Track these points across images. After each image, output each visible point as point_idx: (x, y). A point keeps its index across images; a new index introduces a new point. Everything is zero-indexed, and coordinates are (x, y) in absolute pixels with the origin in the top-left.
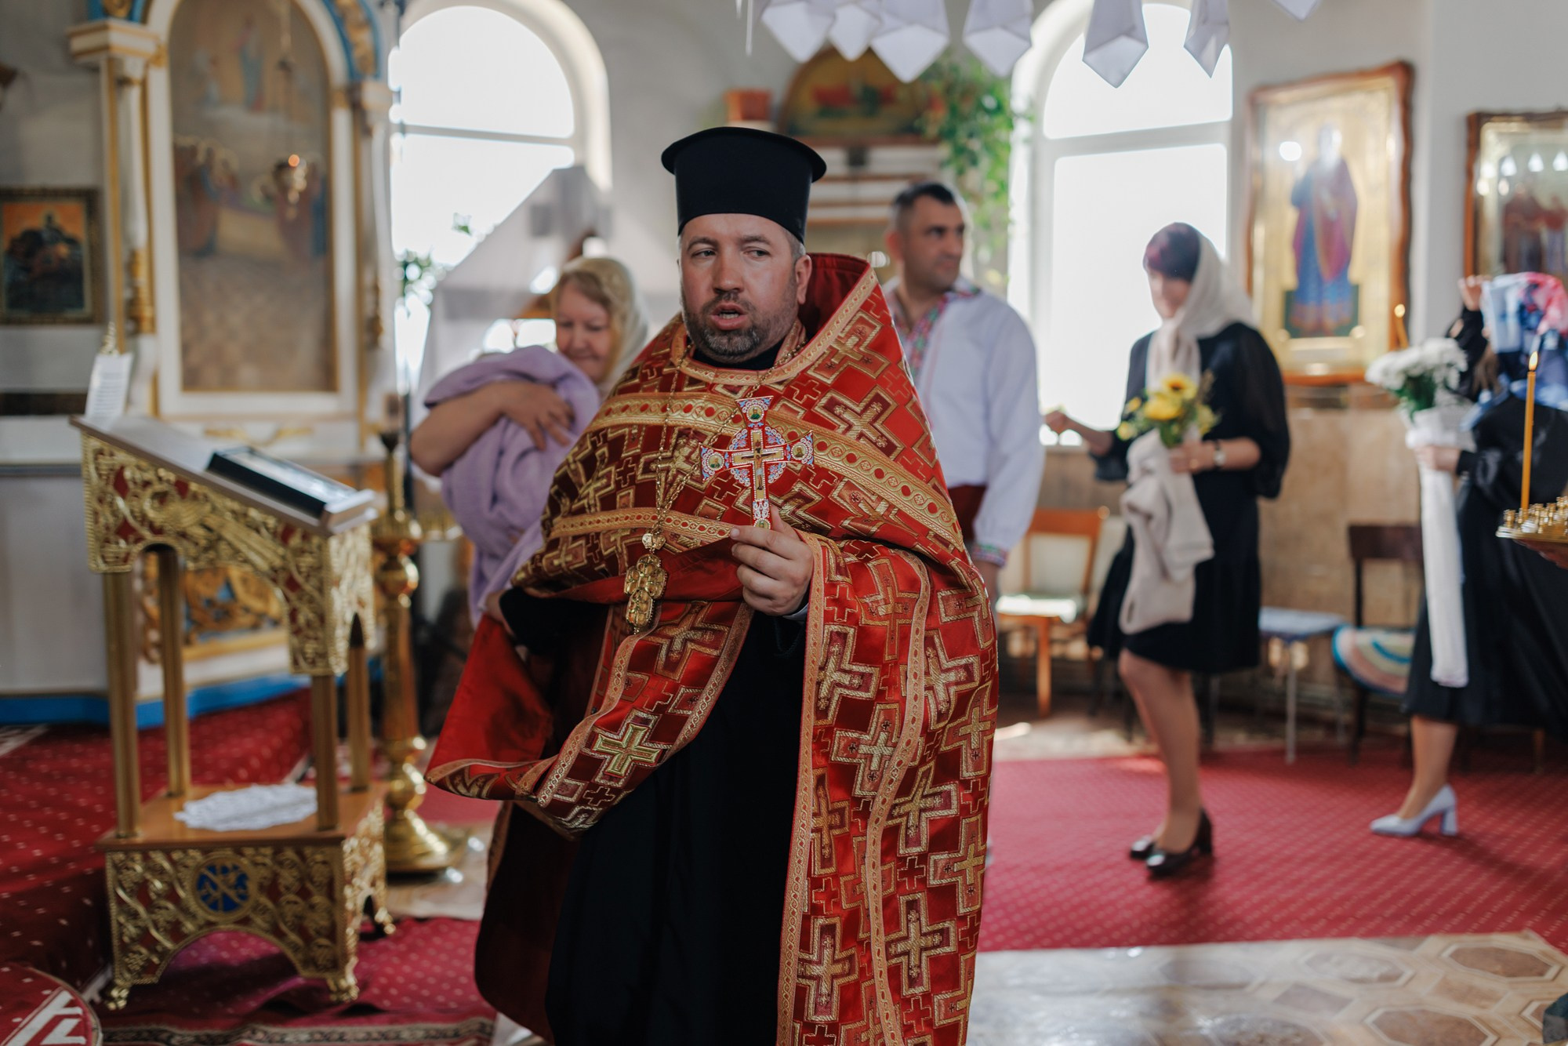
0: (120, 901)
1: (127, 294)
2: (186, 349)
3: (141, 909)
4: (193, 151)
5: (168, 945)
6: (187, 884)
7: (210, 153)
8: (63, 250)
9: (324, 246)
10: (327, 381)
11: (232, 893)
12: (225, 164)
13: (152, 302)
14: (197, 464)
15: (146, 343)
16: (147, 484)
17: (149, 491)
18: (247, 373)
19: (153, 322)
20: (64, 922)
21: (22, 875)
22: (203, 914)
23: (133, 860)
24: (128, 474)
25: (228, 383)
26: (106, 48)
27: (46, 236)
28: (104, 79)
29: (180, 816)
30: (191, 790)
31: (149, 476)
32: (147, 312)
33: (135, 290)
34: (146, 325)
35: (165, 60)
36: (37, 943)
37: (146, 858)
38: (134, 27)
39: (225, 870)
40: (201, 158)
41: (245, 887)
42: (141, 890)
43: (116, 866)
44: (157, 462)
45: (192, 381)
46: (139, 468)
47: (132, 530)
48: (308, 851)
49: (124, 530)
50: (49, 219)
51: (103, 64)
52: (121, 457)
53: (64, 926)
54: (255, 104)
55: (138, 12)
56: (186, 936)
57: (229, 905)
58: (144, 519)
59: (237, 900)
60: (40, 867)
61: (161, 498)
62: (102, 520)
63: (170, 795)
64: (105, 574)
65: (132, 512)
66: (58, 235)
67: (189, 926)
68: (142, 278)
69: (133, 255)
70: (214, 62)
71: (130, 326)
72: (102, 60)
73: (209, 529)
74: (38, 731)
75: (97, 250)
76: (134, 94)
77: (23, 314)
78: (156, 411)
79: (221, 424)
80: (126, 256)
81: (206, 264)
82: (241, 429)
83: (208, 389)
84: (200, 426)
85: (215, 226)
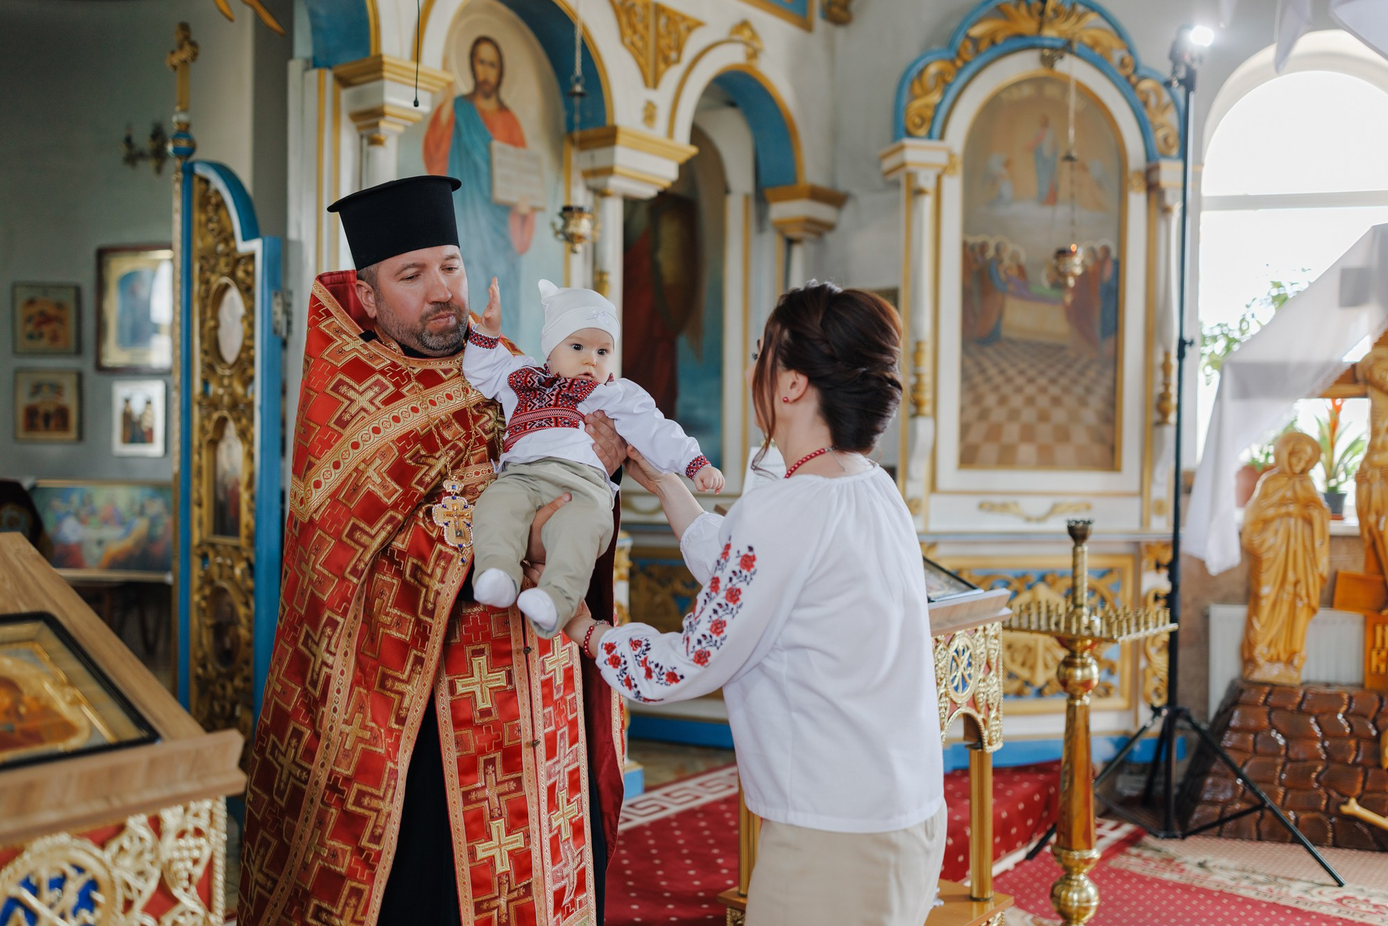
1: (912, 380)
2: (965, 429)
4: (983, 247)
7: (998, 249)
9: (1114, 327)
10: (1110, 460)
12: (1014, 256)
13: (934, 389)
15: (925, 424)
18: (1026, 451)
19: (934, 404)
25: (1006, 459)
26: (903, 165)
28: (903, 193)
32: (928, 396)
33: (918, 376)
34: (927, 409)
35: (959, 169)
38: (934, 143)
40: (991, 253)
45: (968, 458)
51: (903, 180)
54: (1051, 198)
55: (936, 131)
68: (926, 368)
69: (918, 344)
70: (1008, 164)
71: (913, 410)
72: (901, 176)
76: (927, 202)
78: (933, 487)
79: (997, 500)
80: (912, 347)
81: (989, 350)
82: (1016, 504)
83: (984, 466)
84: (975, 501)
85: (1001, 315)
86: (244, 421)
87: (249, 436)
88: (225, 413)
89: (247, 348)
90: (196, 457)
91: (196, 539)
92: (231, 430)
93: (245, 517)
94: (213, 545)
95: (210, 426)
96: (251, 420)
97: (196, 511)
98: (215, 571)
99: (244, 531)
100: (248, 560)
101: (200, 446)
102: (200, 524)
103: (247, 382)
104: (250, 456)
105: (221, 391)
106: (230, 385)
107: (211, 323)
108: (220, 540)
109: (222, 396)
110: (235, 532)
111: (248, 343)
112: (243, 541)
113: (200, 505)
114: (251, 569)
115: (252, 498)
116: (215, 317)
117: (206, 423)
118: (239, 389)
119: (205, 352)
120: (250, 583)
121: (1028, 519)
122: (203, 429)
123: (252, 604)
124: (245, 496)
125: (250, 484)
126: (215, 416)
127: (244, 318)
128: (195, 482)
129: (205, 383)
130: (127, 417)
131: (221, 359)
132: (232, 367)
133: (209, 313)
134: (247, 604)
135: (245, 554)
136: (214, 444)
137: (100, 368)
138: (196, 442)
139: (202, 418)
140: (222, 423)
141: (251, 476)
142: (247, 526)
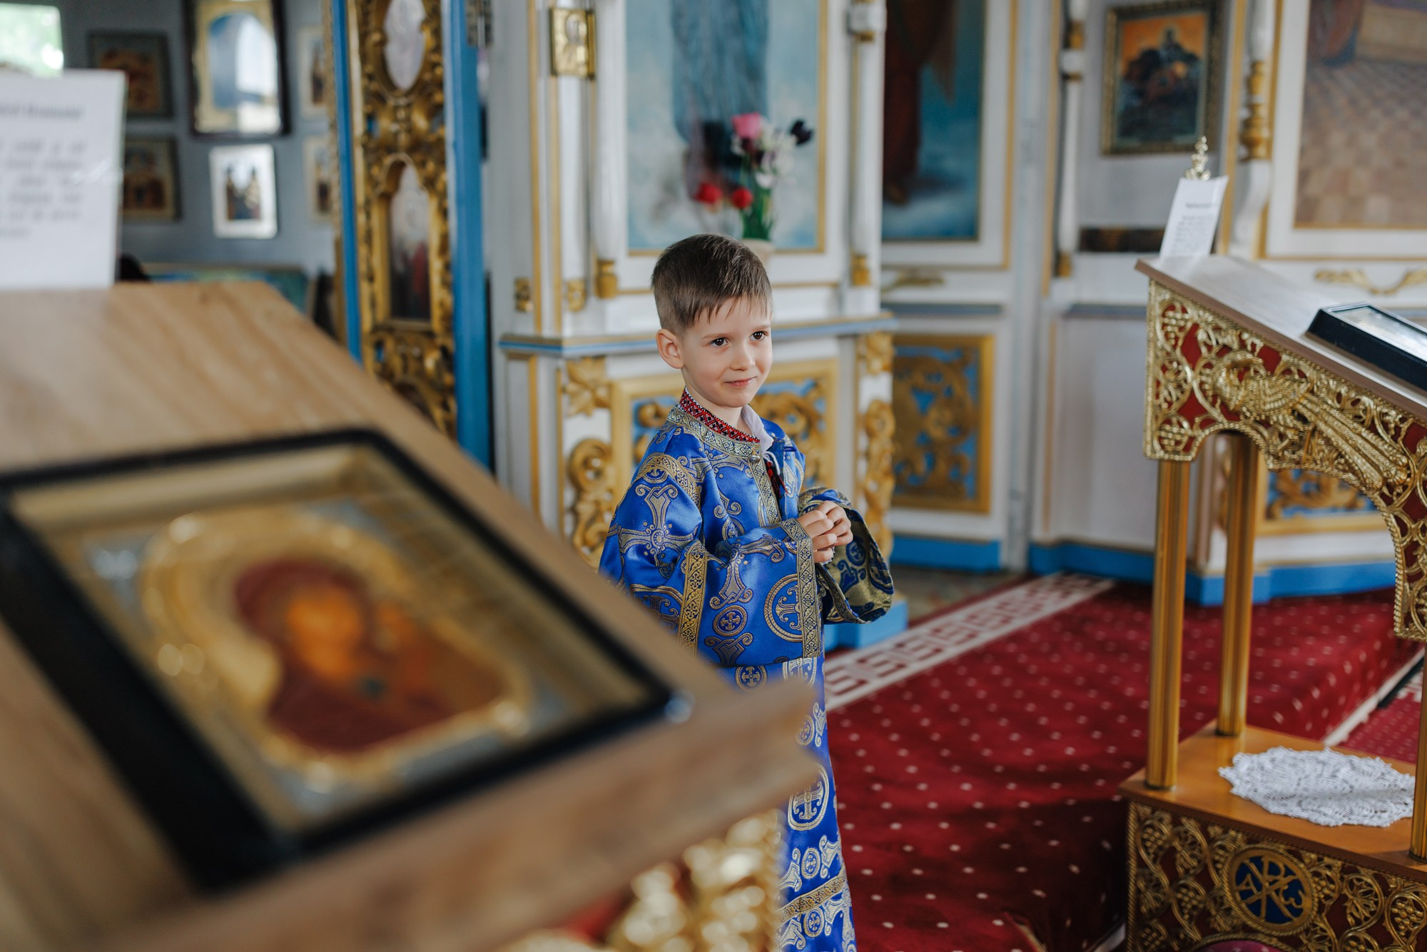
0: (1141, 864)
1: (1244, 113)
2: (1304, 176)
3: (1165, 880)
5: (1195, 935)
6: (1224, 872)
8: (1180, 69)
11: (1280, 901)
13: (1271, 125)
14: (1295, 327)
15: (1259, 171)
16: (1226, 349)
17: (1227, 360)
18: (1377, 205)
19: (1270, 144)
20: (1075, 869)
21: (1048, 778)
22: (1241, 913)
23: (1161, 820)
24: (1201, 336)
25: (1352, 218)
27: (1163, 54)
29: (1225, 772)
30: (1246, 734)
31: (1230, 339)
32: (1263, 133)
33: (1252, 107)
34: (1261, 150)
36: (1039, 893)
37: (1176, 822)
39: (1274, 869)
41: (1299, 901)
42: (1167, 858)
43: (1139, 820)
44: (1240, 323)
45: (1306, 215)
46: (1217, 329)
47: (1202, 410)
48: (1393, 882)
49: (1190, 409)
50: (1169, 35)
52: (1193, 314)
53: (1073, 874)
56: (1214, 931)
57: (1275, 915)
58: (1216, 396)
59: (1287, 913)
60: (1066, 772)
61: (1242, 370)
62: (1164, 393)
63: (1219, 733)
64: (1161, 460)
65: (1202, 384)
66: (1177, 51)
67: (1221, 923)
68: (1262, 97)
69: (1254, 66)
71: (1243, 152)
73: (1302, 418)
74: (1105, 585)
75: (1216, 66)
77: (1133, 143)
78: (1262, 251)
79: (1337, 267)
80: (1246, 70)
81: (1340, 74)
82: (1361, 273)
83: (1325, 225)
84: (1310, 269)
85: (1357, 25)
86: (431, 166)
87: (439, 186)
88: (403, 156)
89: (431, 64)
90: (361, 218)
91: (367, 324)
92: (411, 177)
93: (438, 293)
94: (390, 330)
95: (379, 173)
96: (442, 163)
97: (365, 288)
98: (397, 363)
99: (436, 313)
100: (444, 351)
101: (368, 202)
102: (373, 304)
103: (436, 112)
104: (444, 213)
105: (394, 127)
106: (408, 119)
107: (375, 37)
108: (401, 324)
109: (396, 134)
110: (424, 312)
111: (434, 58)
112: (436, 324)
113: (371, 279)
114: (449, 359)
115: (447, 267)
116: (381, 29)
117: (376, 171)
118: (420, 121)
119: (368, 77)
120: (448, 379)
121: (1374, 292)
122: (370, 180)
123: (453, 404)
124: (436, 265)
125: (444, 247)
126: (388, 160)
127: (425, 22)
128: (363, 250)
129: (370, 118)
130: (231, 191)
131: (390, 85)
132: (409, 93)
133: (373, 23)
134: (445, 406)
135: (440, 341)
136: (387, 198)
137: (195, 133)
138: (360, 197)
139: (369, 166)
140: (398, 168)
141: (445, 239)
142: (442, 304)
